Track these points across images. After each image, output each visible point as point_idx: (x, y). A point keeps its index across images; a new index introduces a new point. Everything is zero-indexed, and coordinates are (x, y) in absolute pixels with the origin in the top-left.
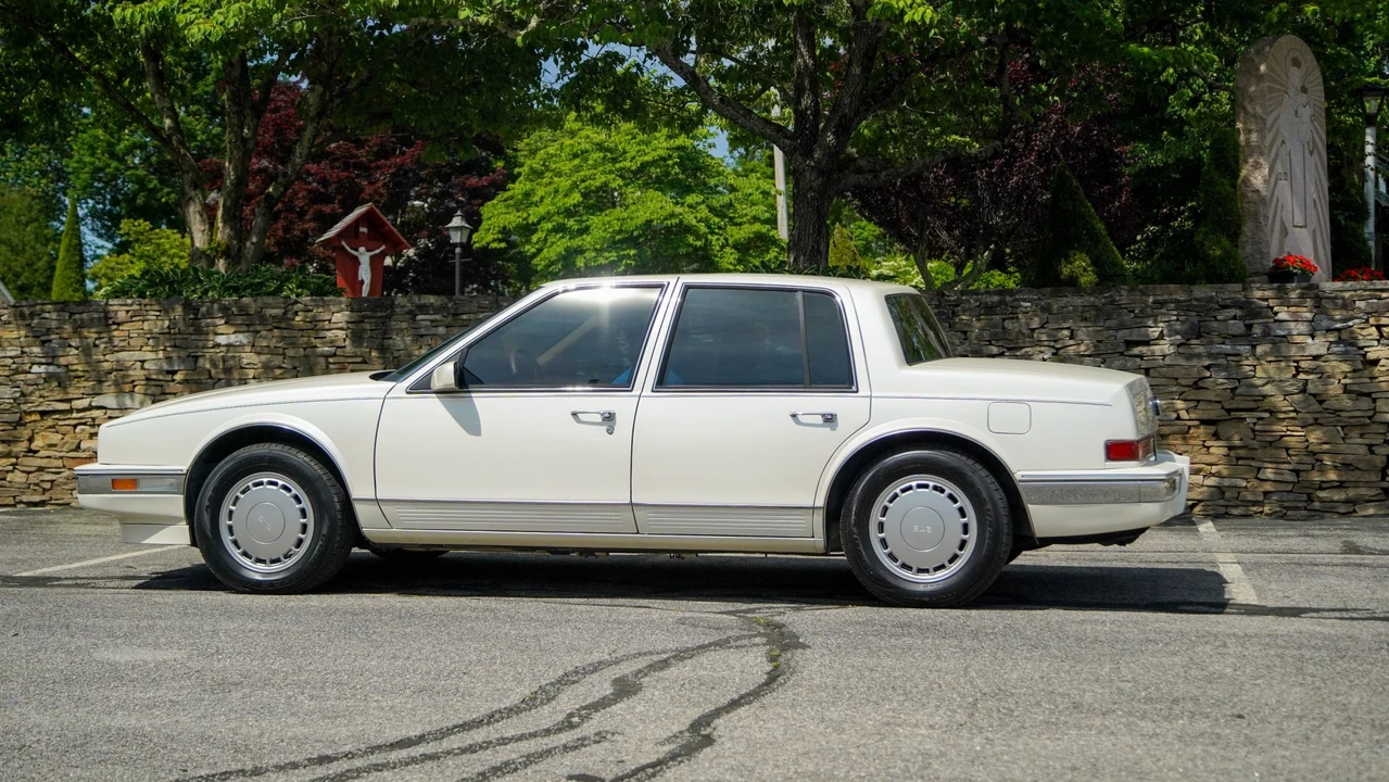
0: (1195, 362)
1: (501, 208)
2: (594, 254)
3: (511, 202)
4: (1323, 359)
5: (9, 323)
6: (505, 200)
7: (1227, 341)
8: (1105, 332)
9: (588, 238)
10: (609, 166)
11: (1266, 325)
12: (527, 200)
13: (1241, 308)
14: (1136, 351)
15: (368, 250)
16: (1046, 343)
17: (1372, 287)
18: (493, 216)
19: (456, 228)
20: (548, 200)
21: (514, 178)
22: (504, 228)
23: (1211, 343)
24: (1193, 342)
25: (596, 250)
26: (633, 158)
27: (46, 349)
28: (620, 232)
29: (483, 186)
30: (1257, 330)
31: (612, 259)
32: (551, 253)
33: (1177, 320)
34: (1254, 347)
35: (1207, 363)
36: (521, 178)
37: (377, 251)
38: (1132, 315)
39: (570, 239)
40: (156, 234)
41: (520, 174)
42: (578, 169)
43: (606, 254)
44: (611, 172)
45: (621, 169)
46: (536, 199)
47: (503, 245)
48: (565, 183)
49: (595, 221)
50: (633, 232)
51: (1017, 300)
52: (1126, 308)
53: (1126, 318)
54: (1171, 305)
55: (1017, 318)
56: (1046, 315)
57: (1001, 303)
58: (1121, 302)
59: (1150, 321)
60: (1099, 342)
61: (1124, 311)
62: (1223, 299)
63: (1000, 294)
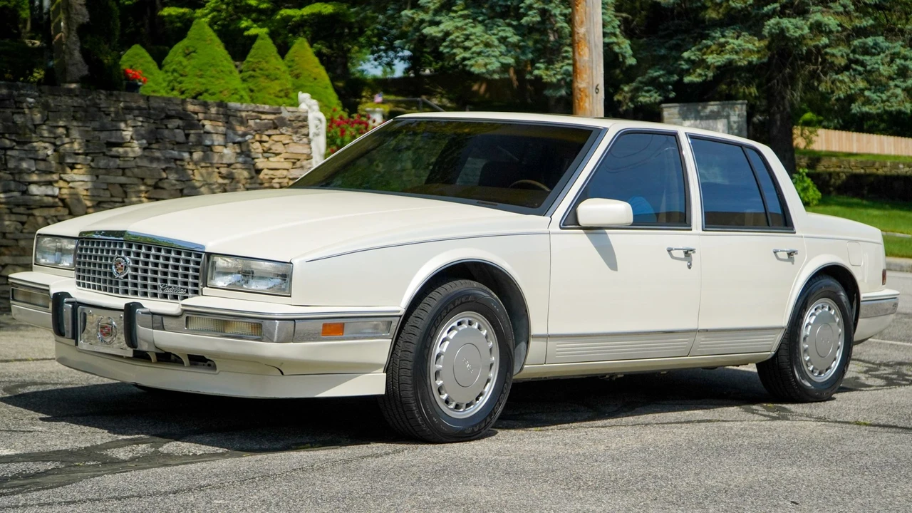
0: (155, 165)
4: (233, 167)
7: (176, 147)
8: (92, 133)
11: (199, 135)
13: (181, 118)
14: (115, 150)
16: (47, 140)
17: (256, 110)
23: (166, 148)
24: (154, 146)
30: (192, 138)
33: (142, 126)
34: (191, 154)
35: (164, 167)
38: (110, 119)
51: (23, 95)
52: (104, 111)
53: (105, 121)
54: (136, 112)
55: (24, 113)
56: (46, 113)
57: (10, 96)
58: (101, 106)
59: (122, 125)
60: (88, 141)
61: (102, 114)
62: (169, 110)
63: (9, 87)
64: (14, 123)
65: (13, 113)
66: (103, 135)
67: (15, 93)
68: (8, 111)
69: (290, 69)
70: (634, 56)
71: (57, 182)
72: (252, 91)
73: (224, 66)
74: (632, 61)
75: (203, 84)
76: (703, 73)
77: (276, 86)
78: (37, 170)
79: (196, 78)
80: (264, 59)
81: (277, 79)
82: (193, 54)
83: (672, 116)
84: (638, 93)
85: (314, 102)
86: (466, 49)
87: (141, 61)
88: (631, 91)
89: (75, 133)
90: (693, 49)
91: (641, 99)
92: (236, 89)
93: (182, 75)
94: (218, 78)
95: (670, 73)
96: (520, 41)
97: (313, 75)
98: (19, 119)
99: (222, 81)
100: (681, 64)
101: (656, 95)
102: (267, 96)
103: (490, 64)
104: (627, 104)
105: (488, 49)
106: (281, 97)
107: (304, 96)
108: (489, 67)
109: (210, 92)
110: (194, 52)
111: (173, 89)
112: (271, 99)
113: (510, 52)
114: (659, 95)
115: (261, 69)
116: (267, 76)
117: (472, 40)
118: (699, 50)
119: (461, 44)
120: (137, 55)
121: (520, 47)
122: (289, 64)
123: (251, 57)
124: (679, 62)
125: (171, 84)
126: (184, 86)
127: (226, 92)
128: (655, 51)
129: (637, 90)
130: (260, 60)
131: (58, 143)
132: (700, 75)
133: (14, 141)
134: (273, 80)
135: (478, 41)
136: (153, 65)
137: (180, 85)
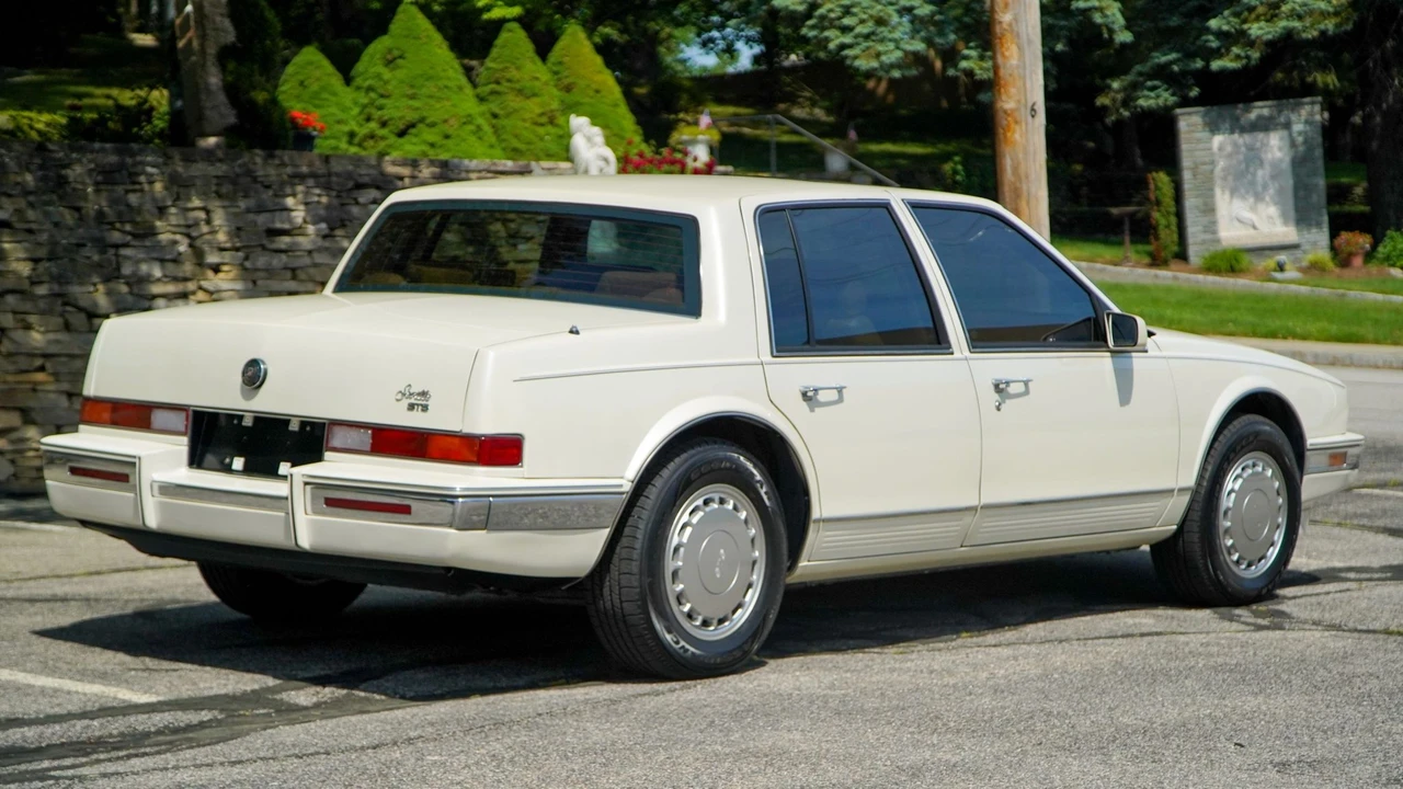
8: (245, 216)
13: (378, 187)
14: (279, 241)
16: (178, 229)
33: (319, 202)
38: (271, 193)
51: (140, 163)
52: (262, 182)
53: (264, 196)
54: (311, 182)
55: (142, 191)
56: (175, 189)
57: (121, 166)
58: (258, 174)
59: (290, 201)
60: (239, 229)
61: (259, 186)
62: (360, 175)
63: (119, 152)
64: (128, 205)
65: (127, 192)
66: (262, 219)
67: (129, 160)
68: (120, 189)
69: (556, 77)
70: (1128, 27)
71: (194, 293)
72: (495, 116)
73: (449, 79)
74: (1125, 37)
75: (417, 109)
76: (1243, 54)
77: (533, 107)
78: (165, 276)
79: (405, 99)
80: (514, 63)
81: (535, 95)
82: (400, 61)
83: (1192, 128)
84: (1135, 91)
85: (596, 130)
86: (845, 30)
87: (318, 73)
88: (1124, 89)
89: (219, 218)
90: (1226, 13)
91: (1142, 102)
92: (469, 116)
93: (382, 96)
94: (439, 99)
95: (1190, 55)
96: (933, 14)
97: (594, 86)
98: (133, 199)
99: (447, 103)
100: (1207, 41)
101: (1166, 95)
102: (520, 124)
103: (886, 53)
104: (1118, 110)
105: (882, 29)
106: (542, 125)
107: (578, 122)
108: (884, 58)
109: (428, 121)
110: (401, 57)
111: (368, 119)
112: (526, 128)
113: (918, 32)
114: (1173, 95)
115: (509, 81)
116: (520, 92)
117: (854, 15)
118: (1236, 15)
119: (837, 23)
120: (310, 63)
121: (936, 24)
122: (555, 69)
123: (494, 60)
124: (1204, 38)
125: (367, 110)
126: (386, 114)
127: (452, 122)
128: (1164, 19)
129: (1135, 86)
130: (508, 65)
131: (194, 234)
132: (1238, 57)
133: (129, 233)
134: (528, 98)
135: (865, 16)
136: (336, 80)
137: (379, 113)
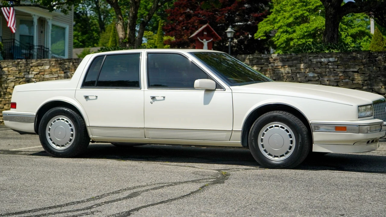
1: (265, 24)
2: (296, 40)
3: (269, 22)
5: (54, 66)
6: (267, 21)
9: (295, 34)
10: (304, 8)
12: (274, 22)
15: (207, 40)
18: (262, 27)
19: (229, 32)
20: (281, 21)
21: (270, 13)
22: (266, 31)
25: (298, 39)
26: (313, 4)
27: (65, 75)
28: (306, 32)
29: (259, 16)
31: (304, 42)
32: (282, 40)
36: (273, 13)
37: (210, 41)
39: (289, 35)
40: (155, 36)
41: (272, 12)
42: (292, 9)
43: (302, 40)
44: (304, 10)
45: (308, 9)
46: (277, 20)
47: (265, 38)
48: (287, 15)
49: (297, 28)
50: (311, 32)
